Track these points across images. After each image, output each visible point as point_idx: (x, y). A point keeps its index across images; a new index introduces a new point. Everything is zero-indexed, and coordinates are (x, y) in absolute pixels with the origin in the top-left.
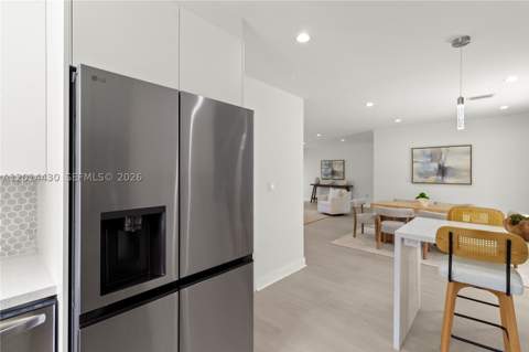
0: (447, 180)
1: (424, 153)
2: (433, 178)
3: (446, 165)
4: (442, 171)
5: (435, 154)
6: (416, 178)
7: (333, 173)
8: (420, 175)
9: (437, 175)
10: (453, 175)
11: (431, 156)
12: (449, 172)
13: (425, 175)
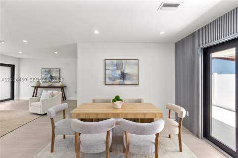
0: (126, 82)
1: (112, 64)
2: (118, 81)
3: (125, 72)
4: (123, 76)
5: (119, 64)
6: (108, 81)
7: (52, 77)
8: (110, 79)
9: (120, 78)
10: (129, 79)
11: (117, 65)
12: (127, 77)
13: (113, 79)
